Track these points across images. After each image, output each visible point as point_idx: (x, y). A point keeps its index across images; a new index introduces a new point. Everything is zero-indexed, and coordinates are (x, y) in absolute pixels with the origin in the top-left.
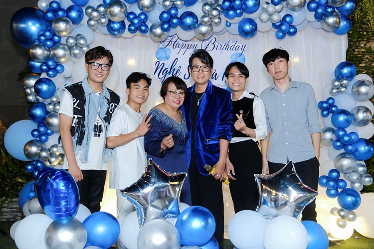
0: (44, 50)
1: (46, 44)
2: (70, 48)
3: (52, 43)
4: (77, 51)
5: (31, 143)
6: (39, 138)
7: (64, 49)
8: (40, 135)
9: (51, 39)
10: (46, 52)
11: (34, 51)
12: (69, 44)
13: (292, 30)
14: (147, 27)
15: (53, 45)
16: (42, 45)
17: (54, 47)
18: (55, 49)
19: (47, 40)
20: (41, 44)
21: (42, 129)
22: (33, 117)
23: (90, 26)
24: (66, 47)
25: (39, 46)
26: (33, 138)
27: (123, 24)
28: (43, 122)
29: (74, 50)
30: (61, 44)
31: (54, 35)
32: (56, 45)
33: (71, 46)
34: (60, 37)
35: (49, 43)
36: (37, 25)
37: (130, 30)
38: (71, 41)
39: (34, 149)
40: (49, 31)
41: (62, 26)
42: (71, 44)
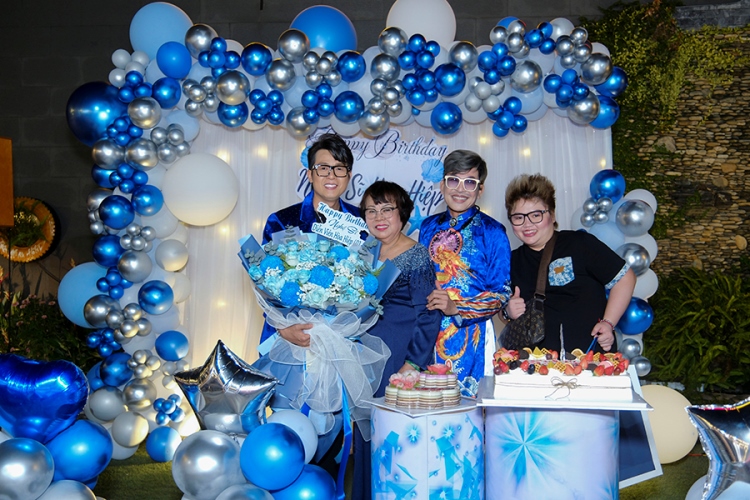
0: (115, 150)
1: (119, 141)
2: (157, 147)
3: (128, 139)
4: (167, 152)
5: (95, 301)
6: (108, 292)
7: (146, 147)
8: (111, 287)
9: (127, 132)
10: (117, 153)
11: (100, 151)
12: (154, 140)
13: (519, 123)
14: (281, 114)
15: (130, 141)
16: (112, 142)
17: (130, 144)
18: (133, 147)
19: (120, 133)
20: (111, 140)
21: (113, 278)
22: (100, 259)
23: (189, 111)
24: (150, 144)
25: (107, 144)
26: (98, 293)
27: (243, 108)
28: (114, 266)
29: (162, 149)
30: (143, 140)
31: (132, 125)
32: (134, 140)
33: (157, 142)
34: (141, 130)
35: (122, 138)
36: (108, 111)
37: (254, 118)
38: (159, 135)
39: (101, 310)
40: (123, 118)
41: (144, 110)
42: (158, 139)
